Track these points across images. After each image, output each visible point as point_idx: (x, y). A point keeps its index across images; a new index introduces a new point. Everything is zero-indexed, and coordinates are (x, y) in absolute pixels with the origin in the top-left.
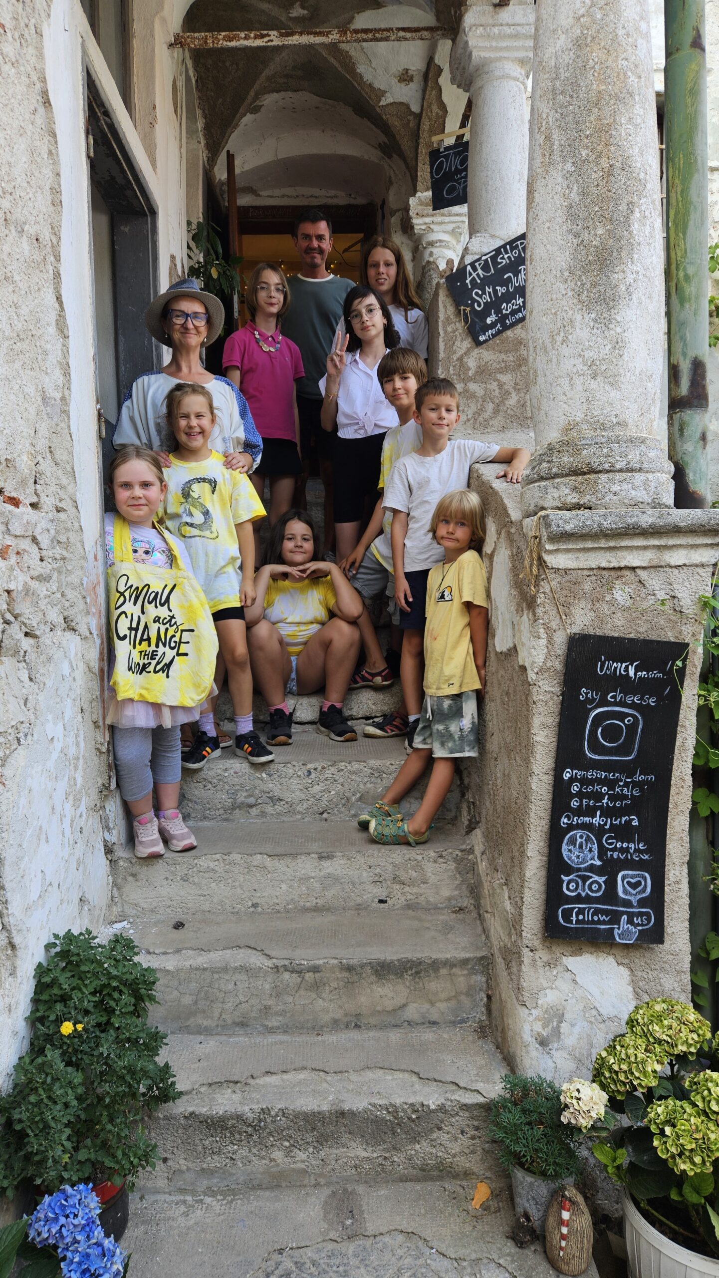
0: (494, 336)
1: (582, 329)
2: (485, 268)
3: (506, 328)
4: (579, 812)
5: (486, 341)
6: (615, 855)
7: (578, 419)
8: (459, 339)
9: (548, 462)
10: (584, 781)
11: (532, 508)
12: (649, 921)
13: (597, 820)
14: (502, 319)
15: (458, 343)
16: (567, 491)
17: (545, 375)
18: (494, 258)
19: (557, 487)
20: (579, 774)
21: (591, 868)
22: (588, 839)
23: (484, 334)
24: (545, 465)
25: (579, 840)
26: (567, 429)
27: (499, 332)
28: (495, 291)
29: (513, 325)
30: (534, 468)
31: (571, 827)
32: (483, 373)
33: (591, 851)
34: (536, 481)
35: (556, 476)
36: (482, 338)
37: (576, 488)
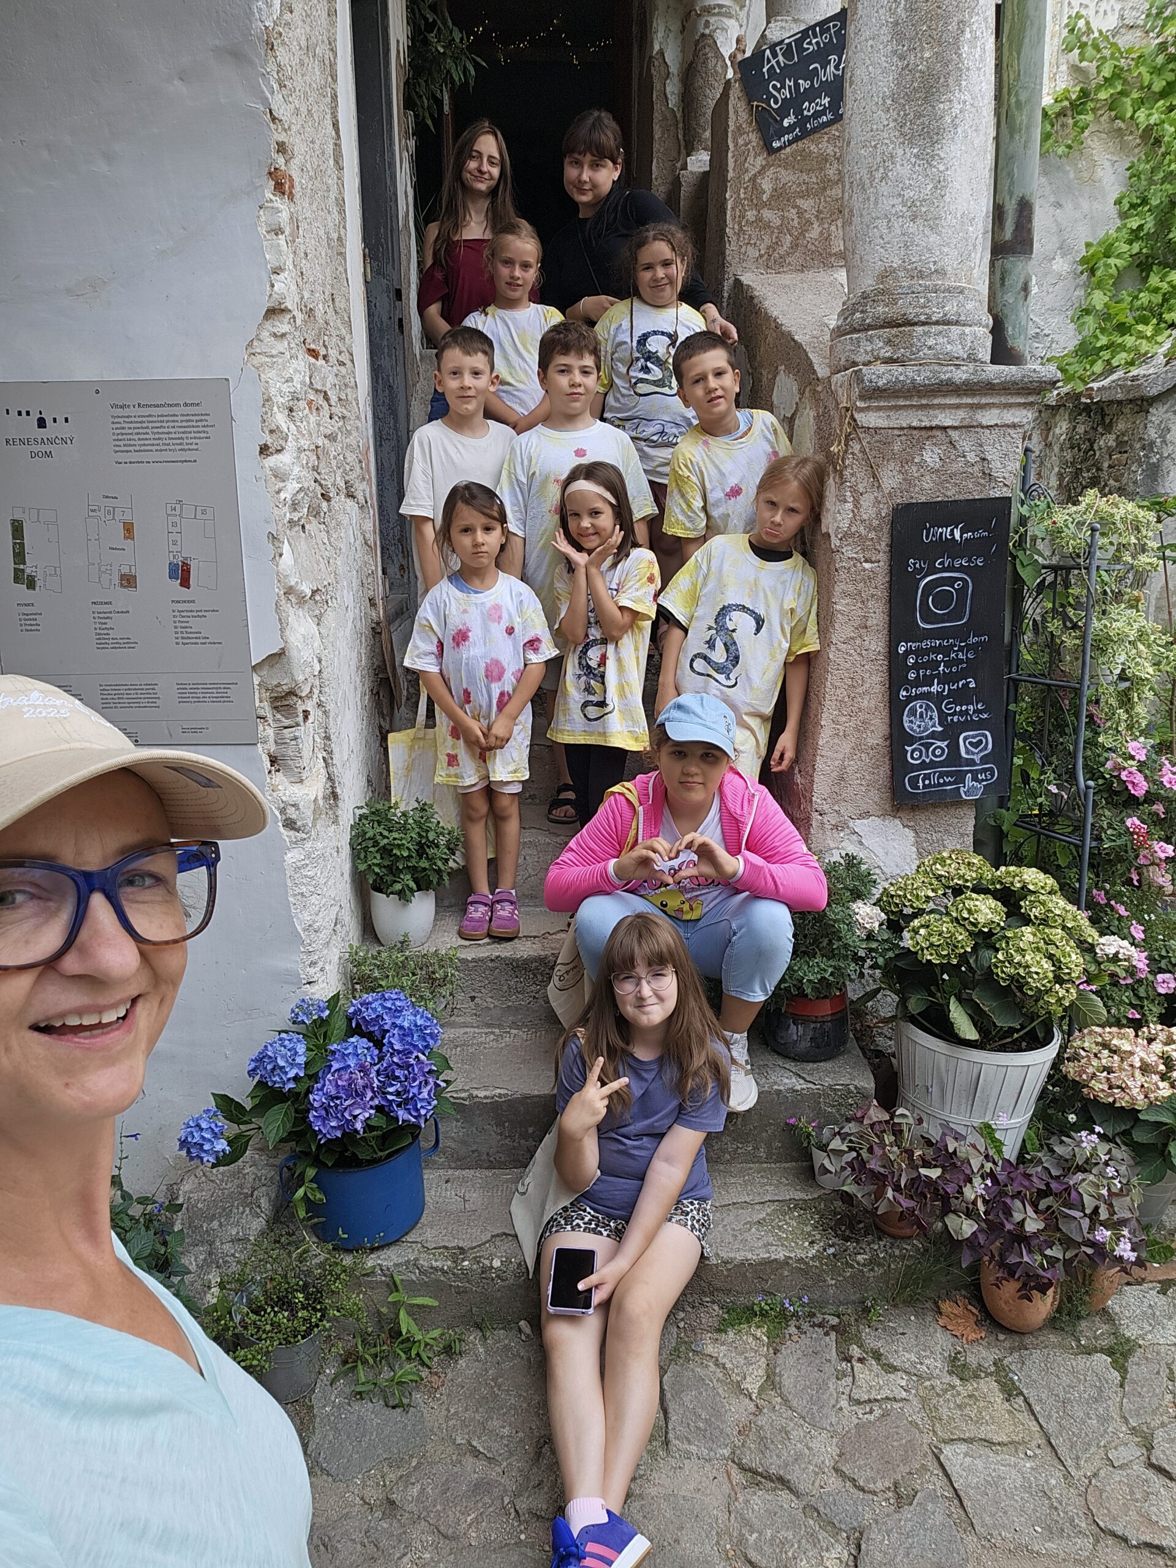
0: (791, 142)
1: (902, 165)
2: (788, 54)
3: (806, 134)
4: (917, 683)
5: (781, 148)
6: (955, 719)
7: (895, 265)
8: (752, 154)
9: (862, 312)
10: (919, 653)
11: (842, 362)
12: (993, 776)
13: (935, 689)
14: (802, 122)
16: (881, 344)
17: (861, 215)
18: (799, 43)
19: (870, 340)
20: (914, 645)
21: (933, 735)
22: (928, 708)
23: (779, 140)
24: (858, 315)
25: (919, 710)
26: (883, 277)
27: (798, 139)
28: (797, 86)
29: (815, 131)
30: (846, 318)
31: (910, 698)
32: (781, 197)
33: (931, 718)
34: (848, 333)
35: (870, 327)
36: (776, 145)
37: (890, 341)
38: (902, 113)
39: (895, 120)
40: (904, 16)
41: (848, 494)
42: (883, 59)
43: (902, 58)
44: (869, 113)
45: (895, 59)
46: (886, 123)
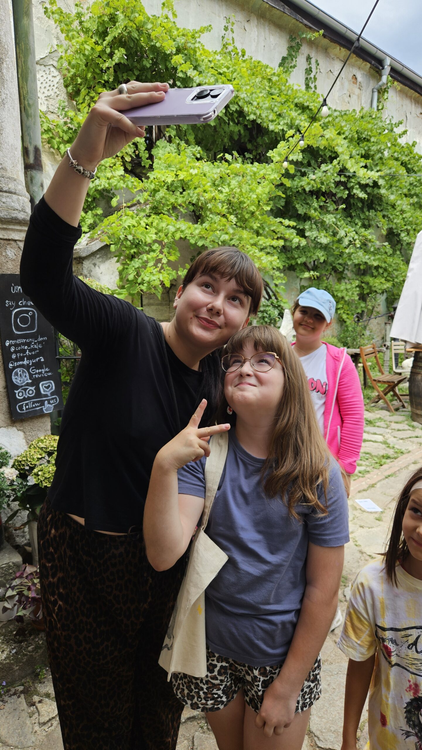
4: (17, 360)
6: (37, 376)
10: (16, 345)
12: (56, 400)
13: (26, 362)
20: (13, 342)
21: (28, 384)
22: (23, 372)
25: (19, 373)
31: (14, 368)
33: (25, 376)
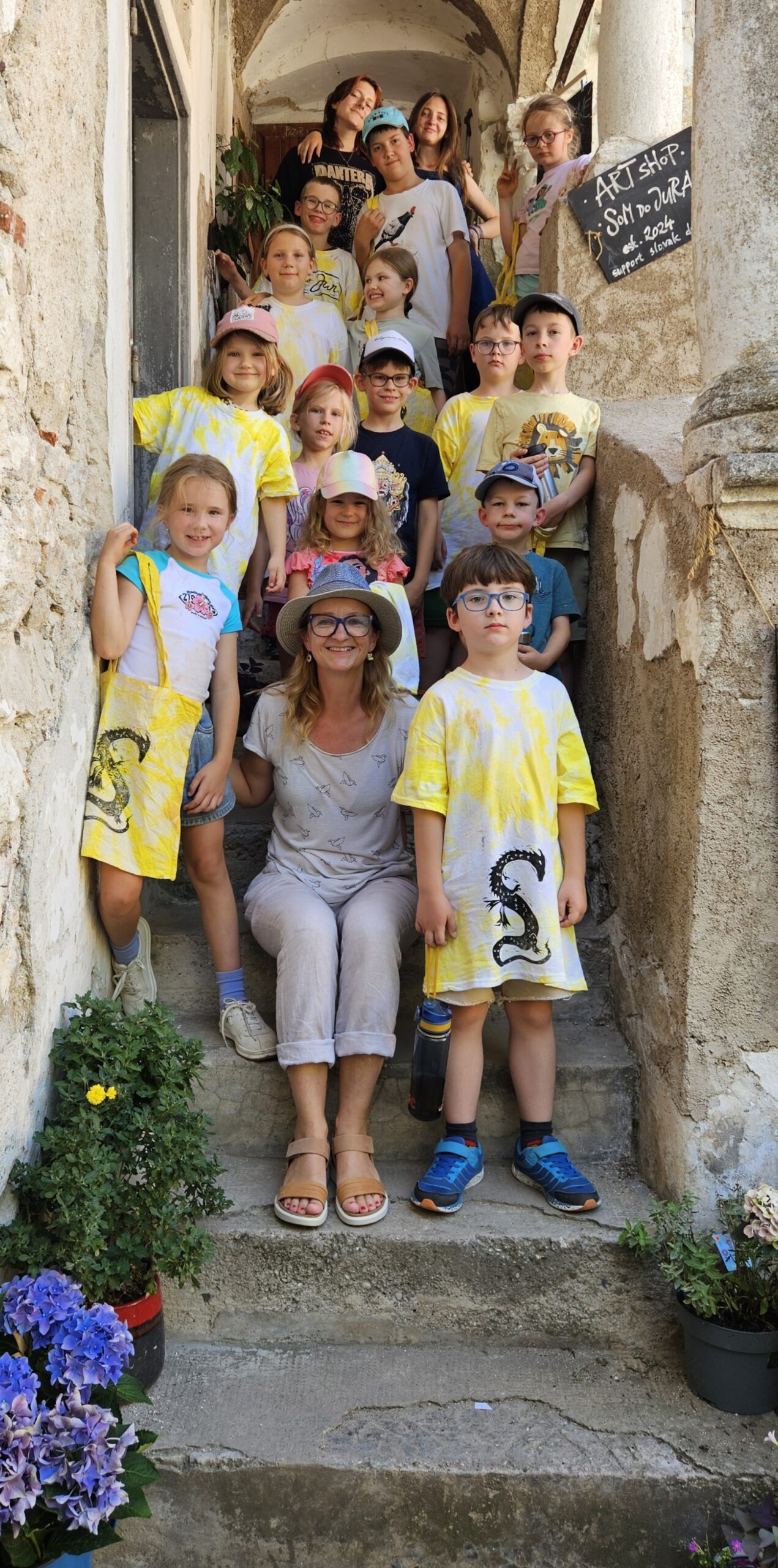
0: (632, 270)
1: (769, 224)
2: (622, 179)
3: (649, 259)
5: (622, 276)
7: (763, 340)
8: (585, 274)
9: (723, 396)
11: (700, 458)
14: (645, 248)
15: (583, 280)
16: (749, 432)
17: (719, 286)
18: (634, 168)
19: (735, 427)
23: (620, 267)
24: (718, 400)
26: (750, 353)
27: (640, 265)
28: (635, 211)
29: (659, 255)
30: (703, 406)
32: (618, 319)
34: (706, 423)
35: (734, 413)
36: (616, 273)
37: (761, 427)
38: (765, 167)
39: (757, 176)
40: (762, 63)
41: (715, 610)
42: (738, 111)
43: (762, 107)
44: (724, 171)
45: (753, 110)
46: (745, 180)
